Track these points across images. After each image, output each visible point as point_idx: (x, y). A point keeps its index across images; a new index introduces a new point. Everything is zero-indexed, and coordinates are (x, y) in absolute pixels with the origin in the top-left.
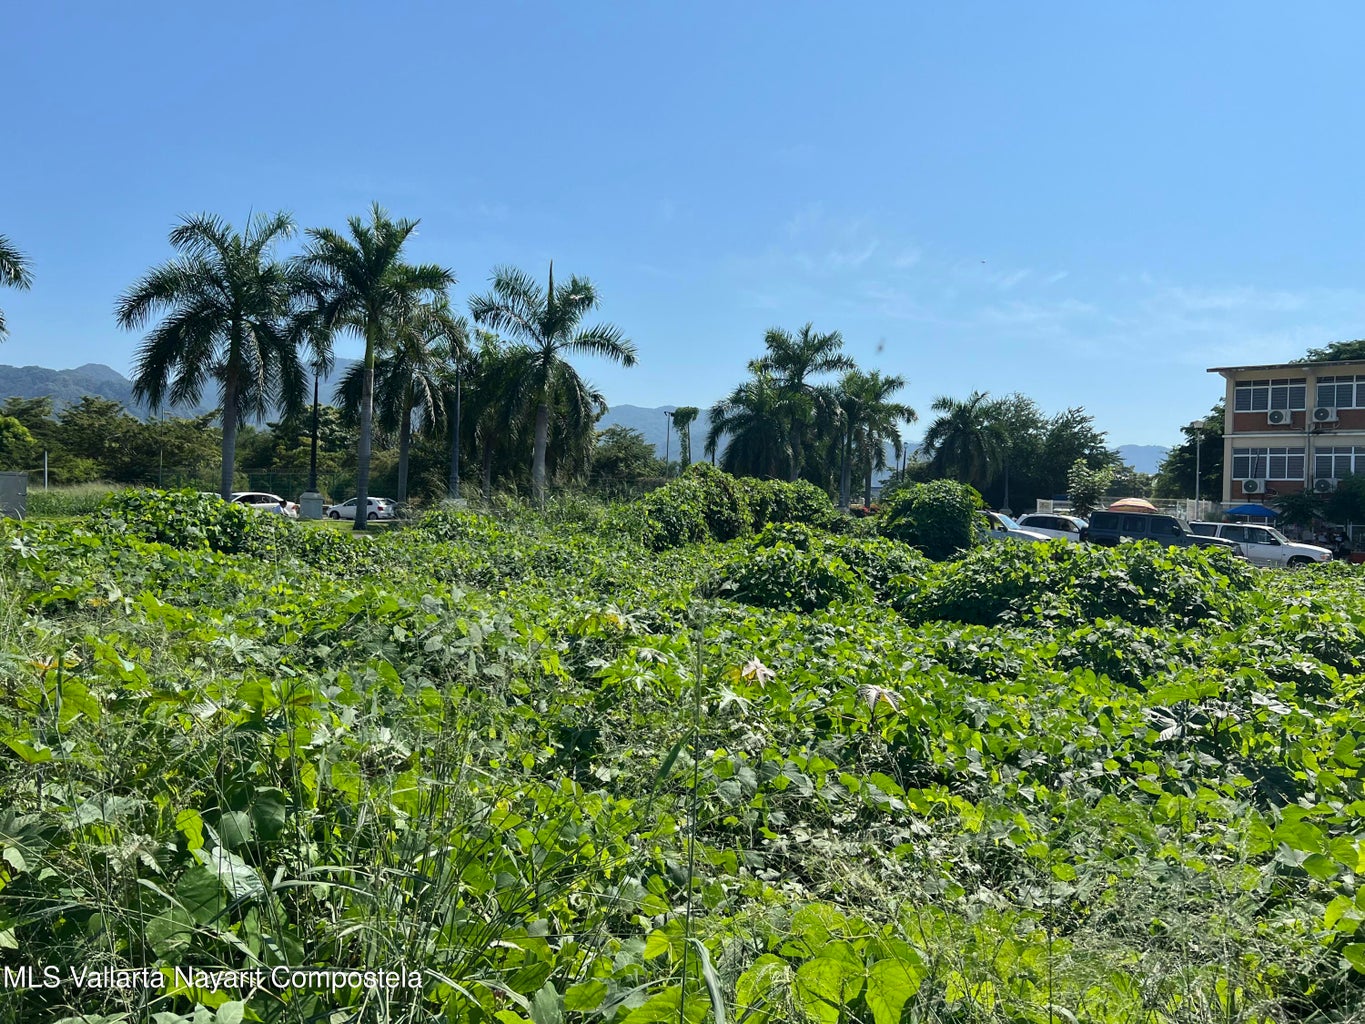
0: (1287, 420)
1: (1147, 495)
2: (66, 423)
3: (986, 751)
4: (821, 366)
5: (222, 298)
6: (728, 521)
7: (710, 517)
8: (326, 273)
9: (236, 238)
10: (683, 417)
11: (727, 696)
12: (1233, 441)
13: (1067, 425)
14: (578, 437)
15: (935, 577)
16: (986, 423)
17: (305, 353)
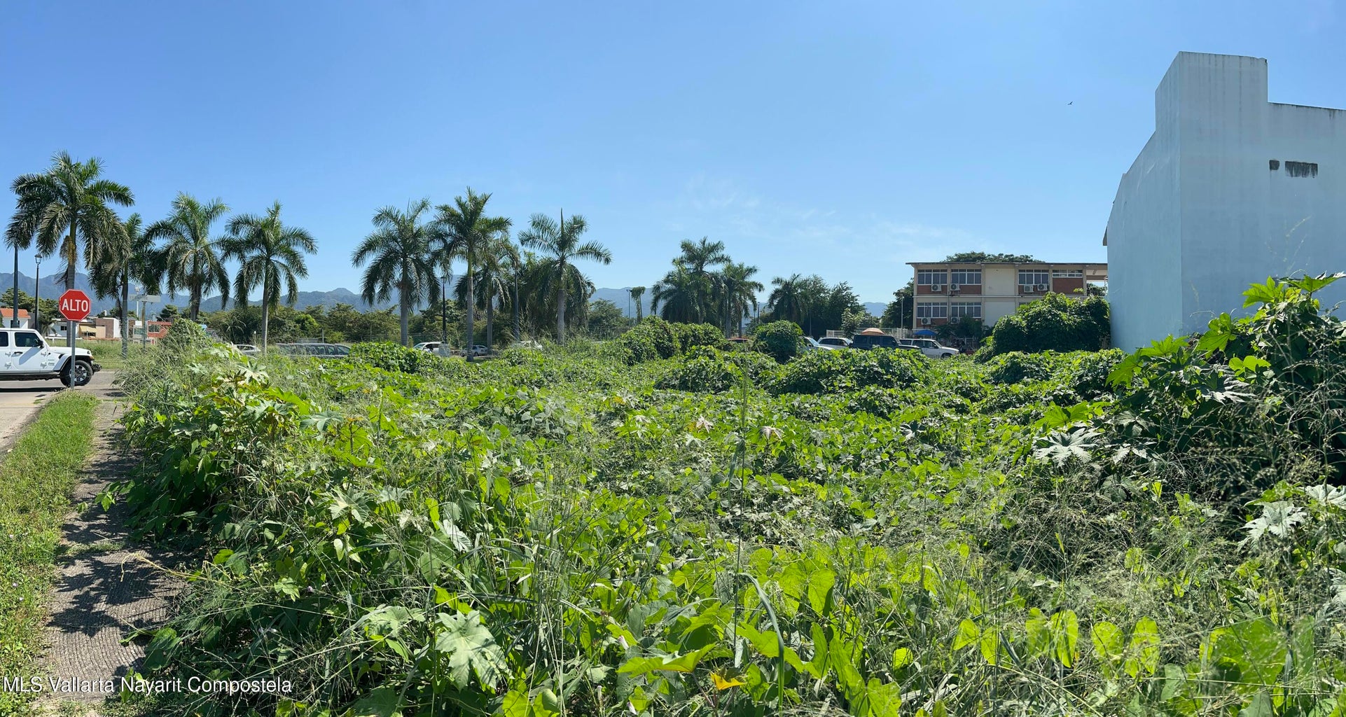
0: (940, 289)
1: (877, 327)
2: (330, 316)
3: (824, 457)
4: (713, 261)
5: (398, 248)
6: (667, 348)
7: (658, 346)
8: (446, 228)
9: (403, 215)
10: (637, 292)
11: (689, 438)
12: (918, 299)
13: (839, 291)
14: (579, 305)
15: (783, 372)
16: (799, 291)
17: (438, 272)
